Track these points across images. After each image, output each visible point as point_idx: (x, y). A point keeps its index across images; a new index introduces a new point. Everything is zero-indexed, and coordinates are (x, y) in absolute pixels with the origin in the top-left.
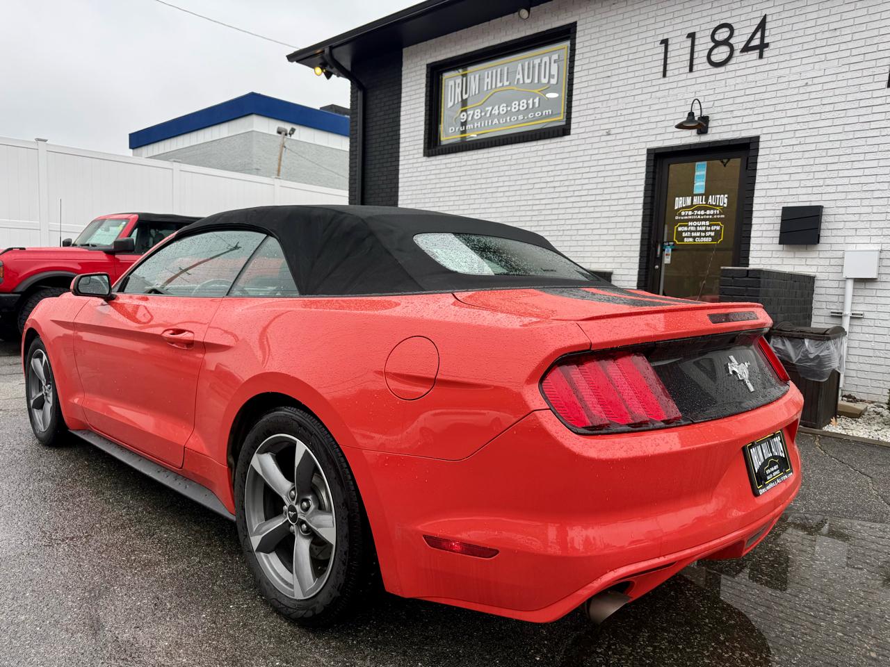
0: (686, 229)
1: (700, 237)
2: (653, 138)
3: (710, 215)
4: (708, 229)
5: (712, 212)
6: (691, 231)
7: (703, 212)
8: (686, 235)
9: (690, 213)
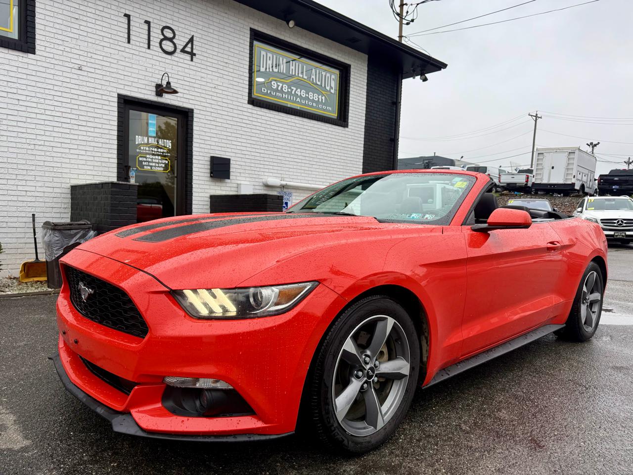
0: (145, 159)
1: (155, 166)
2: (122, 87)
3: (160, 152)
4: (160, 161)
5: (162, 151)
6: (149, 162)
7: (156, 150)
8: (145, 164)
9: (147, 149)
